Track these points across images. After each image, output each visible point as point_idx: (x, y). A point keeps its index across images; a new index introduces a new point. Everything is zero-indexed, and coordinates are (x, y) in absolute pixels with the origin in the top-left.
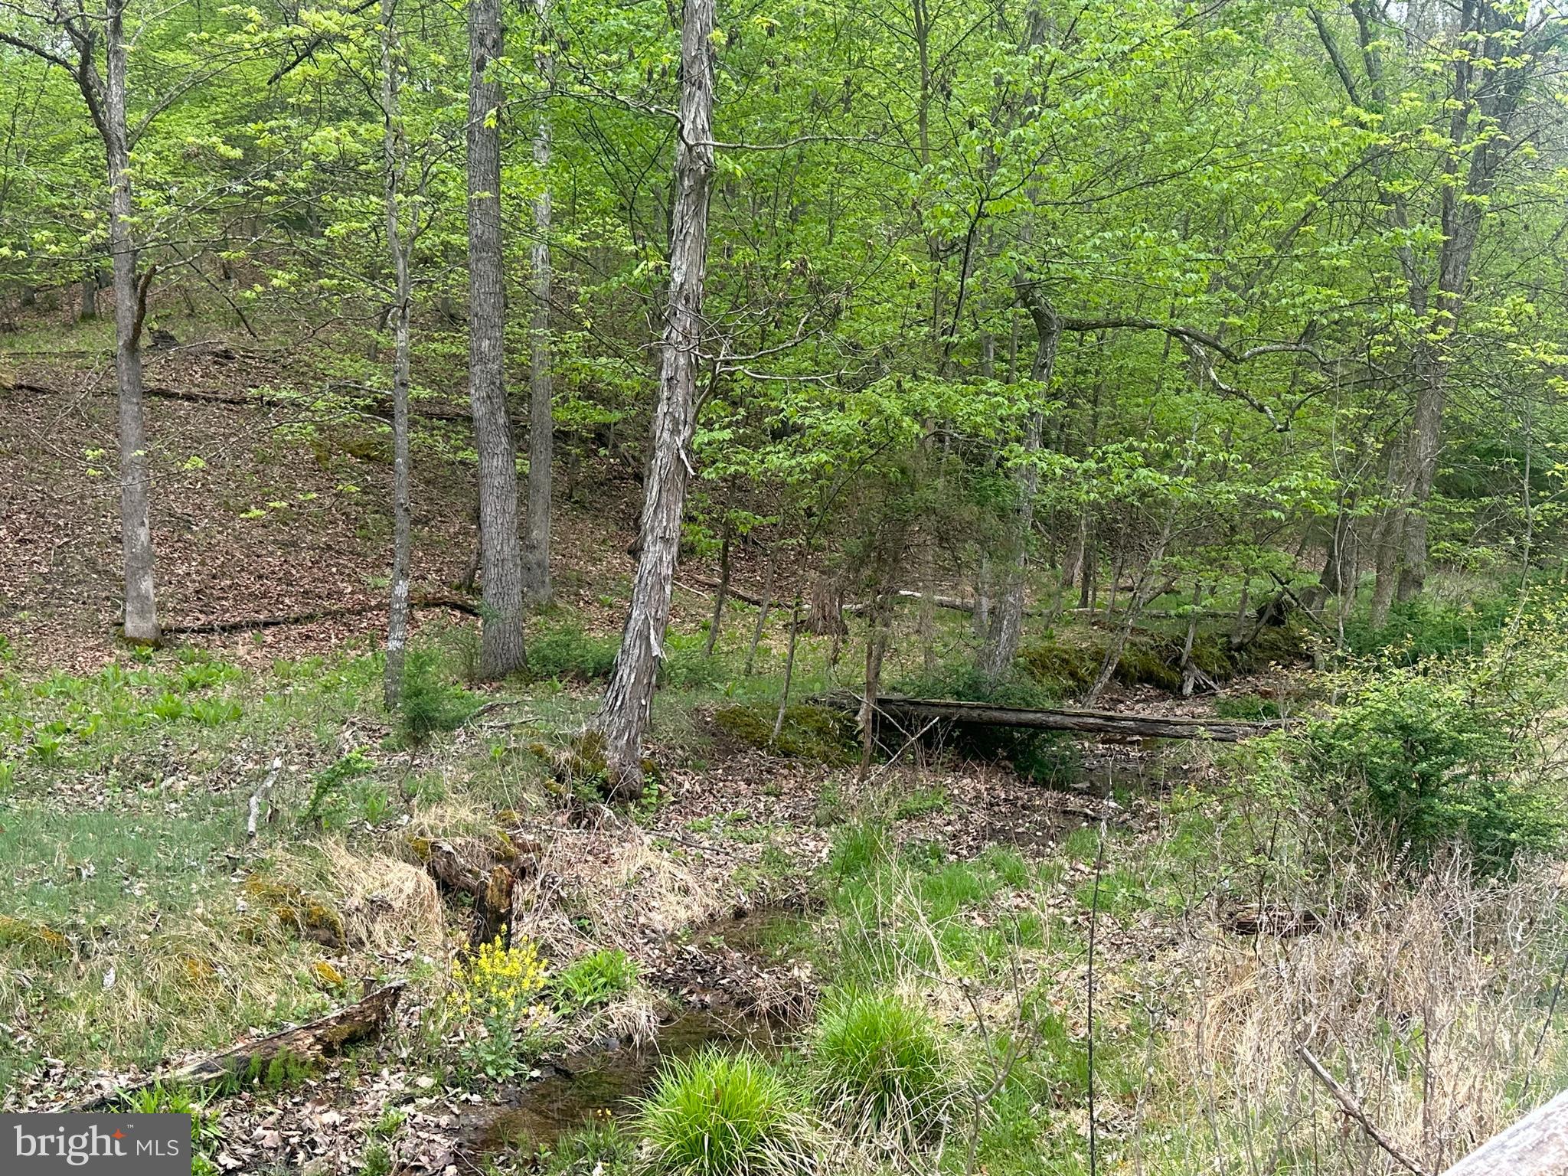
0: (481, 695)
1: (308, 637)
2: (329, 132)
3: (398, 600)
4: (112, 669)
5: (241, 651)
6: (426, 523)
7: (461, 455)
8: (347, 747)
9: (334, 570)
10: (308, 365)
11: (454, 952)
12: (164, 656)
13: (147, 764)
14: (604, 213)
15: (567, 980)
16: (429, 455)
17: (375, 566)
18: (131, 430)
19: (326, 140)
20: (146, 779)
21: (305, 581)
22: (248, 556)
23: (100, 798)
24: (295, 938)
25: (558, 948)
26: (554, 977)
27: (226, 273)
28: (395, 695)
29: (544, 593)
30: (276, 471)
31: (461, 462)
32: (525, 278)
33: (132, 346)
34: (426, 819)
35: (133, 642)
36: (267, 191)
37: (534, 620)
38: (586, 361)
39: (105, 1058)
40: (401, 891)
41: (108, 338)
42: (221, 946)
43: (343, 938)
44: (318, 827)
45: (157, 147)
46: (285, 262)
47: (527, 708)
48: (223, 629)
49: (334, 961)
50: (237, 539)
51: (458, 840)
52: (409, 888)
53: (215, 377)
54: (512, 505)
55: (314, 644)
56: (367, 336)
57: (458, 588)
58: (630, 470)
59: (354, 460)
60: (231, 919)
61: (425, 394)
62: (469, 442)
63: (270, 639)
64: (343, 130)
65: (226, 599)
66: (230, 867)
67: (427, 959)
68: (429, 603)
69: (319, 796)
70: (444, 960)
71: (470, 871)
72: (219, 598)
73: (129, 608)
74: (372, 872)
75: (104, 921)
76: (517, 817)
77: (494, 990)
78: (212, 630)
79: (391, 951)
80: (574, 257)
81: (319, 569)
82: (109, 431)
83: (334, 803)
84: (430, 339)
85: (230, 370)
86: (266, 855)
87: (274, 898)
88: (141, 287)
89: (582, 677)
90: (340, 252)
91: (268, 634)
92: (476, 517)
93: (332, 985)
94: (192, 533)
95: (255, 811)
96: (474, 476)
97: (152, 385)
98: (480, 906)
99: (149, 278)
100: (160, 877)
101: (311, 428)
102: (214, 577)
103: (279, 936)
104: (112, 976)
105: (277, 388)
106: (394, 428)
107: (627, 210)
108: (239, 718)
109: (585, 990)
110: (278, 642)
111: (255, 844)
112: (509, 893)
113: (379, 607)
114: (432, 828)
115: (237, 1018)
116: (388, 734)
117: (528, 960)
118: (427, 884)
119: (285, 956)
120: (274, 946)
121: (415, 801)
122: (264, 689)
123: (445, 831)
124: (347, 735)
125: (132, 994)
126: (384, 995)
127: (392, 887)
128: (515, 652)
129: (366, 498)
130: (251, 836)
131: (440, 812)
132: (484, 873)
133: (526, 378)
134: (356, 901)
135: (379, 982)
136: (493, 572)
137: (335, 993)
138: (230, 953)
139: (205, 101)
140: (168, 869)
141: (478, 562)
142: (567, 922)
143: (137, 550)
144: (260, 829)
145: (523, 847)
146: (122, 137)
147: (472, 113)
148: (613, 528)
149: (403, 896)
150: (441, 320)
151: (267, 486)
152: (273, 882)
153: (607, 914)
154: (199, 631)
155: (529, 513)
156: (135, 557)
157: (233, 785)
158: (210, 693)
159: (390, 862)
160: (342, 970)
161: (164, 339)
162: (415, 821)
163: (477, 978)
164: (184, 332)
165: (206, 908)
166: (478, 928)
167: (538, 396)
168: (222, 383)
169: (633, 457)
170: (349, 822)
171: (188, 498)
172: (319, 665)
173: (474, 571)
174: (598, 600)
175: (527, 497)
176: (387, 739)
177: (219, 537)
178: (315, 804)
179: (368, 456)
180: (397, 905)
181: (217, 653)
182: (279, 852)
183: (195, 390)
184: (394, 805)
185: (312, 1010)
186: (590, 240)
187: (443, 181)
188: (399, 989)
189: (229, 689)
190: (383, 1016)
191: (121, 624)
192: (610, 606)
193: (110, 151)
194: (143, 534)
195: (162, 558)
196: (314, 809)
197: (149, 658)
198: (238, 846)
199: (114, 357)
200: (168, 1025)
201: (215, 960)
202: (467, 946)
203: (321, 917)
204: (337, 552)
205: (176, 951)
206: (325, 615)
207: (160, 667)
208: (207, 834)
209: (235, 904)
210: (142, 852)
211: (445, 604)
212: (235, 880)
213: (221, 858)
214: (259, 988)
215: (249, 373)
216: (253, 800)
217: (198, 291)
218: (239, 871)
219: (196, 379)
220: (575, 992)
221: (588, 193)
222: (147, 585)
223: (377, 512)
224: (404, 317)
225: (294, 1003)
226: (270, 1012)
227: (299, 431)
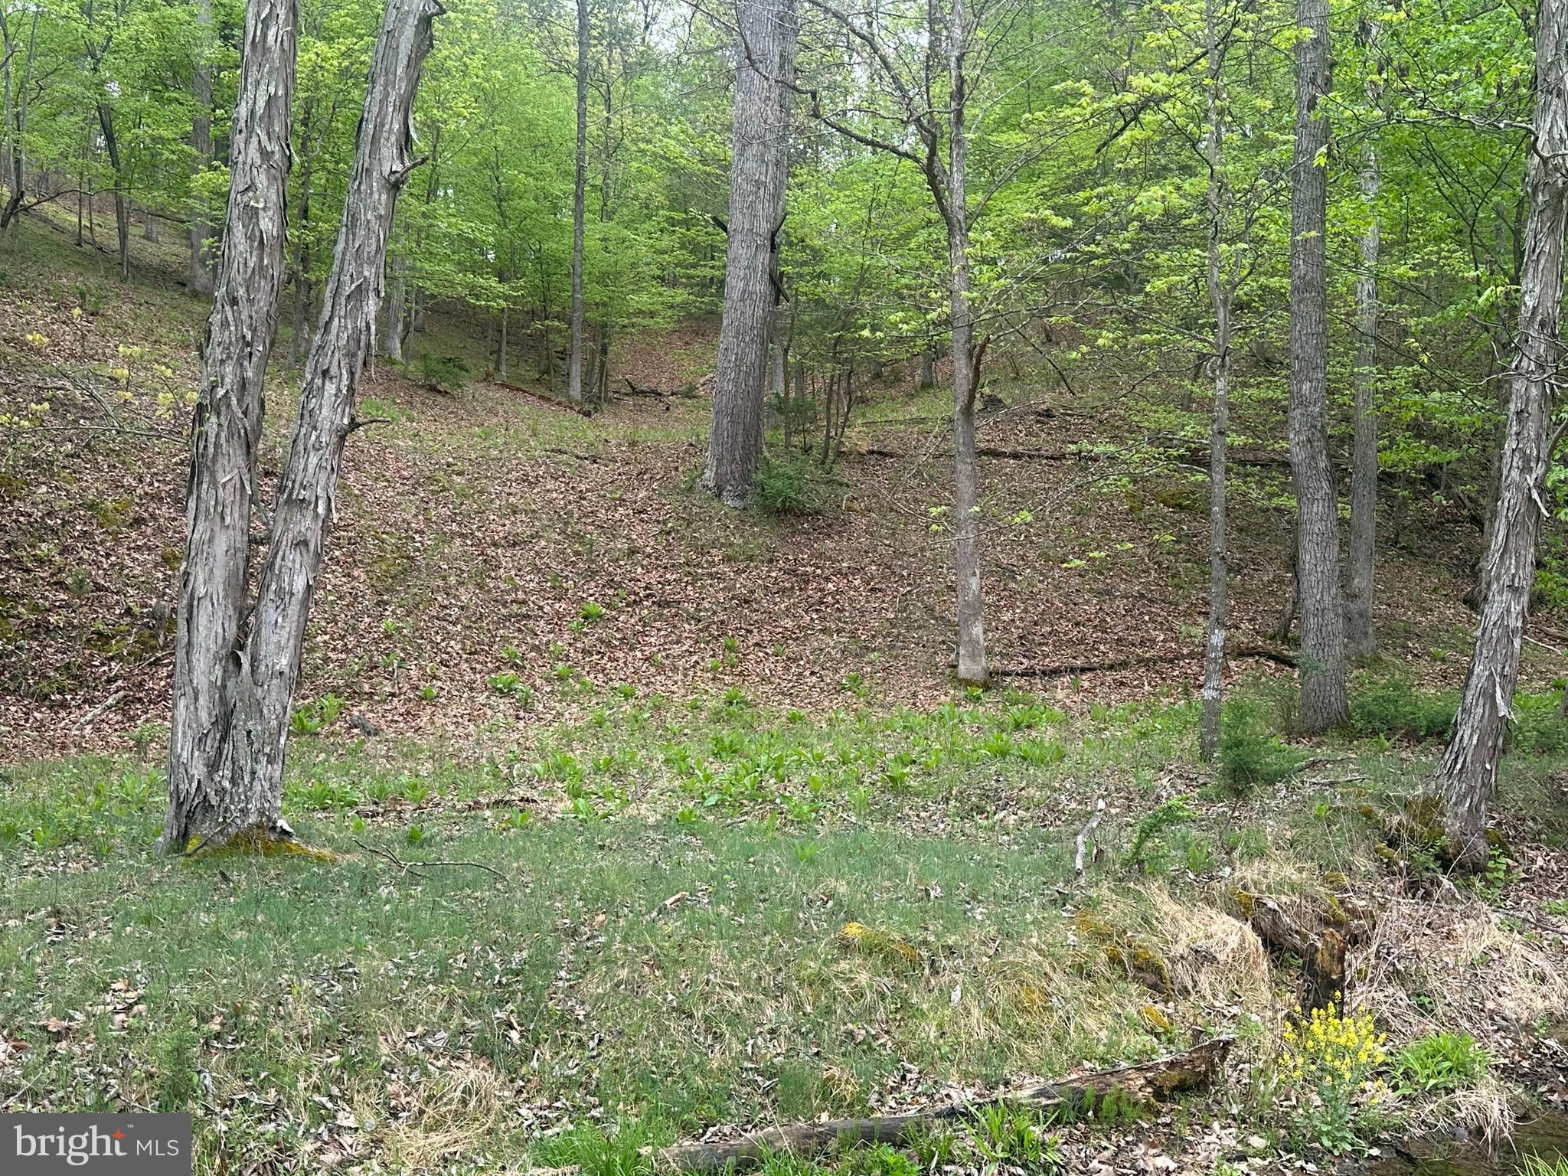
0: (1302, 749)
1: (1122, 683)
2: (1156, 191)
3: (1214, 649)
4: (947, 708)
5: (1060, 694)
6: (1239, 572)
7: (1275, 502)
8: (1165, 794)
9: (1147, 618)
10: (1123, 419)
11: (1283, 1013)
12: (990, 697)
13: (981, 797)
14: (1439, 239)
15: (1407, 1060)
16: (1242, 502)
17: (1186, 614)
18: (966, 488)
19: (1153, 199)
20: (981, 811)
21: (1119, 628)
22: (1066, 605)
23: (941, 826)
24: (1123, 978)
25: (1395, 1024)
26: (1392, 1054)
27: (1047, 336)
28: (1213, 744)
29: (1367, 646)
30: (1092, 522)
31: (1275, 509)
32: (1347, 314)
33: (967, 411)
34: (1249, 873)
35: (967, 683)
36: (1094, 256)
37: (1355, 673)
38: (1417, 397)
39: (953, 1070)
40: (1225, 944)
41: (944, 406)
42: (1055, 977)
43: (1169, 985)
44: (1141, 871)
45: (990, 225)
46: (1104, 322)
47: (1352, 766)
48: (1044, 673)
49: (1160, 1006)
50: (1057, 588)
51: (1284, 899)
52: (1234, 941)
53: (1037, 436)
54: (1334, 551)
55: (1127, 690)
56: (1181, 386)
57: (1273, 638)
58: (1465, 512)
59: (1166, 510)
60: (1063, 952)
61: (1239, 440)
62: (1284, 488)
63: (1086, 684)
64: (1170, 188)
65: (1047, 644)
66: (1060, 902)
67: (1254, 1017)
68: (1241, 653)
69: (1141, 841)
70: (1272, 1020)
71: (1297, 932)
72: (1041, 644)
73: (962, 652)
74: (1195, 922)
75: (951, 940)
76: (1346, 881)
77: (1329, 1058)
78: (1034, 673)
79: (1217, 1004)
80: (1403, 289)
81: (1133, 617)
82: (945, 489)
83: (1156, 848)
84: (1245, 385)
85: (1051, 428)
86: (1093, 893)
87: (1102, 936)
88: (975, 355)
89: (1413, 736)
90: (1156, 306)
91: (1085, 681)
92: (1293, 563)
93: (1161, 1030)
94: (1016, 582)
95: (1082, 849)
96: (1289, 522)
97: (982, 445)
98: (1310, 968)
99: (983, 347)
100: (997, 904)
101: (1125, 480)
102: (1036, 624)
103: (1108, 975)
104: (959, 993)
105: (1094, 443)
106: (1211, 477)
107: (1466, 233)
108: (1061, 759)
109: (1427, 1072)
110: (1094, 687)
111: (1082, 881)
112: (1341, 960)
113: (1191, 655)
114: (1255, 883)
115: (1071, 1049)
116: (1205, 784)
117: (1364, 1032)
118: (1252, 940)
119: (1113, 994)
120: (1103, 982)
121: (1235, 854)
122: (1082, 733)
123: (1269, 887)
124: (1165, 781)
125: (976, 1012)
126: (1213, 1046)
127: (1216, 938)
128: (1337, 706)
129: (1177, 547)
130: (1079, 874)
131: (1263, 868)
132: (1313, 936)
133: (1347, 419)
134: (1180, 949)
135: (1206, 1033)
136: (1312, 622)
137: (1163, 1038)
138: (1063, 985)
139: (1034, 176)
140: (1004, 897)
141: (1294, 611)
142: (1404, 997)
143: (970, 598)
144: (1087, 867)
145: (1353, 913)
146: (961, 218)
147: (1298, 152)
148: (1446, 575)
149: (1228, 950)
150: (1257, 364)
151: (1084, 536)
152: (1100, 920)
153: (1451, 993)
154: (1023, 675)
155: (1350, 561)
156: (967, 604)
157: (1058, 823)
158: (1034, 734)
159: (1213, 912)
160: (1169, 1016)
161: (993, 402)
162: (1237, 874)
163: (1310, 1043)
164: (1011, 395)
165: (1040, 937)
166: (1308, 991)
167: (1362, 437)
168: (1044, 441)
169: (1469, 498)
170: (1172, 869)
171: (1013, 549)
172: (1133, 711)
173: (1290, 621)
174: (1429, 654)
175: (1347, 544)
176: (1204, 789)
177: (1040, 586)
178: (1138, 847)
179: (1179, 505)
180: (1221, 957)
181: (1038, 695)
182: (1105, 892)
183: (1020, 449)
184: (1215, 856)
185: (1141, 1053)
186: (1422, 269)
187: (1262, 225)
188: (1227, 1043)
189: (1051, 731)
190: (1212, 1067)
191: (955, 667)
192: (1443, 660)
193: (951, 234)
194: (975, 583)
195: (990, 606)
196: (1137, 853)
197: (979, 698)
198: (1067, 882)
199: (951, 421)
200: (1009, 1047)
201: (1049, 990)
202: (1298, 1008)
203: (1147, 961)
204: (1149, 600)
205: (1015, 976)
206: (1139, 662)
207: (989, 707)
208: (1037, 869)
209: (1066, 938)
210: (981, 879)
211: (1258, 654)
212: (1065, 914)
213: (1051, 891)
214: (1091, 1023)
215: (1068, 430)
216: (1080, 838)
217: (1022, 355)
218: (1068, 907)
219: (1020, 439)
220: (1416, 1072)
221: (1422, 220)
222: (977, 630)
223: (1188, 561)
224: (1223, 366)
225: (1125, 1043)
226: (1101, 1048)
227: (1116, 483)
